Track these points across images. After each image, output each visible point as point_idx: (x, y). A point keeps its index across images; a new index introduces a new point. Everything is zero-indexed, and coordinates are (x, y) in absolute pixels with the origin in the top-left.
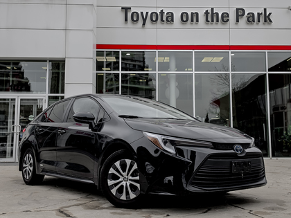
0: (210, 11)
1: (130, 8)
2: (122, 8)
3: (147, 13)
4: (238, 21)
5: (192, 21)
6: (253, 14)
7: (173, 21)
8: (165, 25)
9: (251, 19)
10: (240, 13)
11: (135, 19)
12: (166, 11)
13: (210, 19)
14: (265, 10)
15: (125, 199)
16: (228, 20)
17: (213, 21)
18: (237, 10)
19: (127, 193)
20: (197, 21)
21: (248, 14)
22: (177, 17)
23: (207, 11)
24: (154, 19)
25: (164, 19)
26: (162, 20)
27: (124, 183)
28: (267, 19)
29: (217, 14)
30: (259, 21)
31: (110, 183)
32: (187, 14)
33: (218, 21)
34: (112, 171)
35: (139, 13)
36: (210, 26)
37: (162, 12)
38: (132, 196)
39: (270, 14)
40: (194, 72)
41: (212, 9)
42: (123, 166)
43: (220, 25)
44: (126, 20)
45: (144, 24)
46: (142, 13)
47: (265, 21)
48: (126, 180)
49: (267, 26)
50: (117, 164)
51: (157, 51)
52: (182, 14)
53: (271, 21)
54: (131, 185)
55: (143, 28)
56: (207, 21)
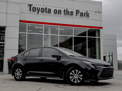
0: (66, 10)
1: (32, 5)
2: (29, 5)
3: (40, 8)
4: (77, 15)
5: (59, 13)
6: (82, 13)
7: (51, 13)
8: (47, 14)
9: (82, 15)
10: (77, 12)
11: (34, 10)
12: (48, 8)
13: (66, 13)
14: (87, 11)
15: (76, 83)
16: (73, 14)
17: (67, 14)
18: (77, 10)
19: (77, 81)
20: (61, 14)
21: (81, 13)
22: (52, 11)
23: (65, 10)
24: (43, 11)
25: (47, 11)
26: (46, 12)
27: (75, 78)
28: (88, 15)
29: (69, 11)
30: (85, 16)
31: (71, 77)
32: (56, 10)
33: (69, 14)
34: (71, 74)
35: (36, 8)
36: (65, 16)
37: (46, 8)
38: (79, 81)
39: (89, 13)
40: (59, 35)
41: (67, 9)
42: (75, 72)
43: (69, 16)
44: (30, 10)
45: (38, 13)
46: (37, 8)
47: (87, 16)
48: (76, 77)
49: (87, 18)
50: (73, 71)
51: (44, 25)
52: (55, 10)
53: (89, 16)
54: (78, 78)
55: (37, 14)
56: (65, 14)
